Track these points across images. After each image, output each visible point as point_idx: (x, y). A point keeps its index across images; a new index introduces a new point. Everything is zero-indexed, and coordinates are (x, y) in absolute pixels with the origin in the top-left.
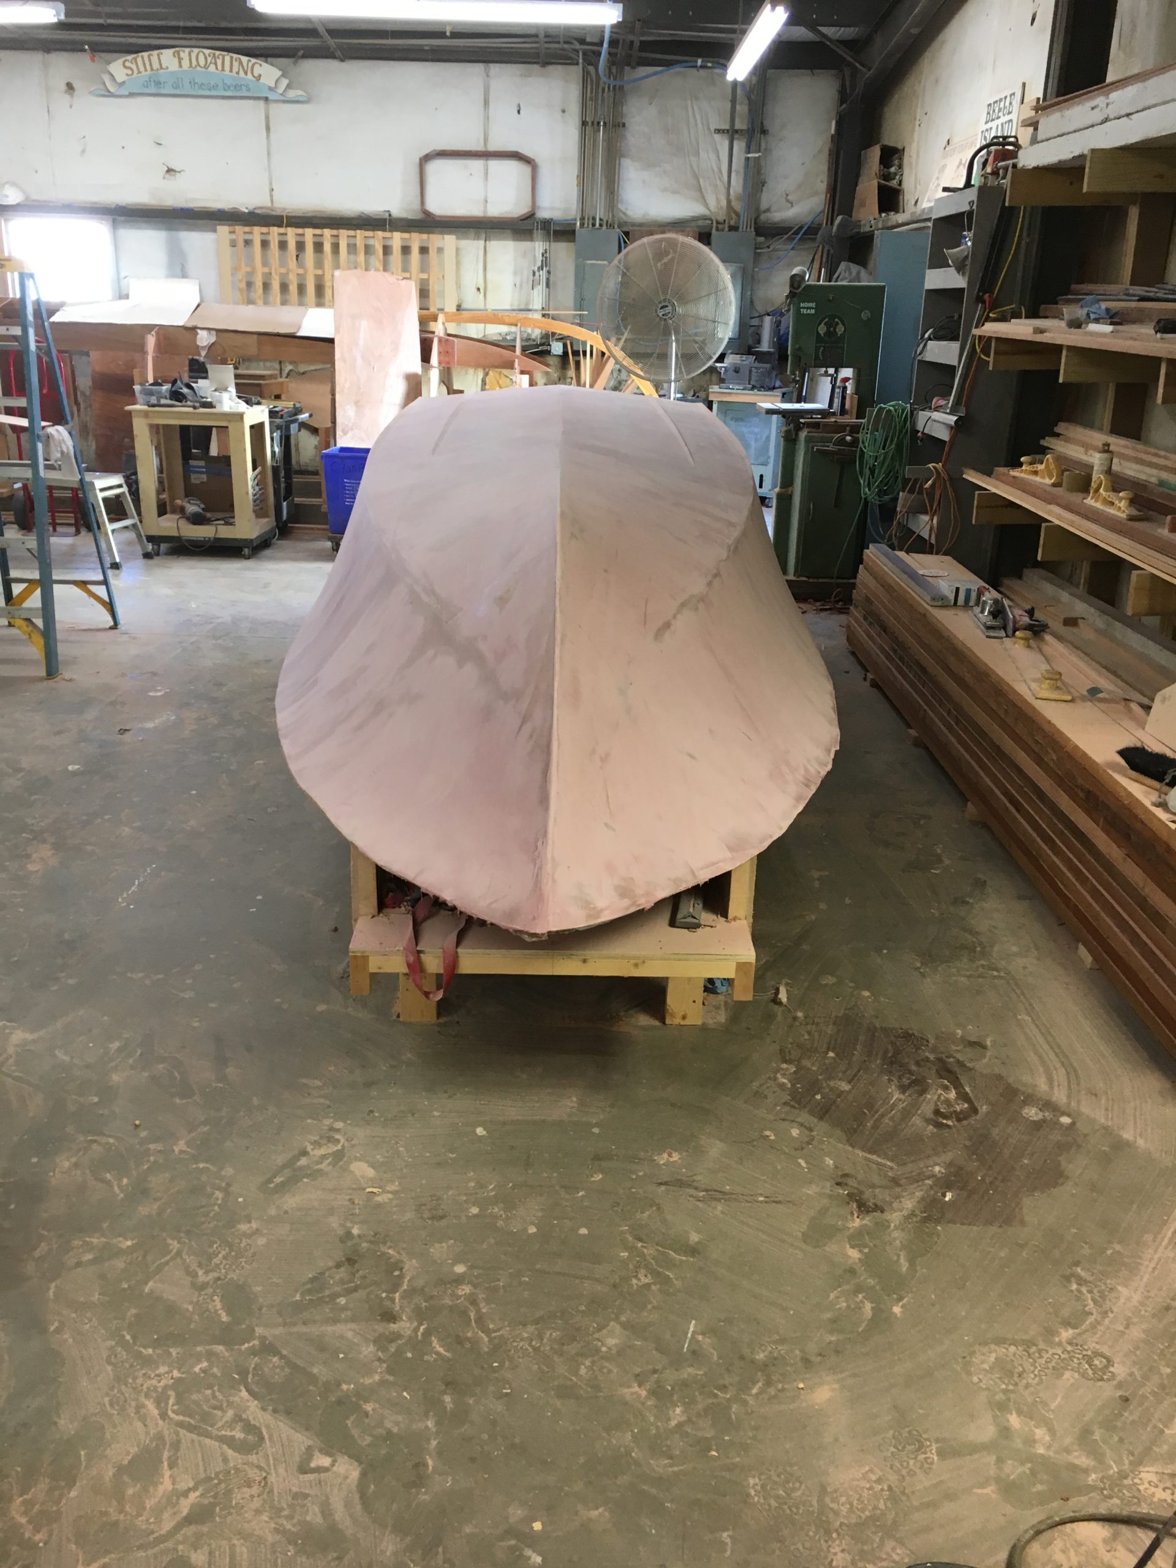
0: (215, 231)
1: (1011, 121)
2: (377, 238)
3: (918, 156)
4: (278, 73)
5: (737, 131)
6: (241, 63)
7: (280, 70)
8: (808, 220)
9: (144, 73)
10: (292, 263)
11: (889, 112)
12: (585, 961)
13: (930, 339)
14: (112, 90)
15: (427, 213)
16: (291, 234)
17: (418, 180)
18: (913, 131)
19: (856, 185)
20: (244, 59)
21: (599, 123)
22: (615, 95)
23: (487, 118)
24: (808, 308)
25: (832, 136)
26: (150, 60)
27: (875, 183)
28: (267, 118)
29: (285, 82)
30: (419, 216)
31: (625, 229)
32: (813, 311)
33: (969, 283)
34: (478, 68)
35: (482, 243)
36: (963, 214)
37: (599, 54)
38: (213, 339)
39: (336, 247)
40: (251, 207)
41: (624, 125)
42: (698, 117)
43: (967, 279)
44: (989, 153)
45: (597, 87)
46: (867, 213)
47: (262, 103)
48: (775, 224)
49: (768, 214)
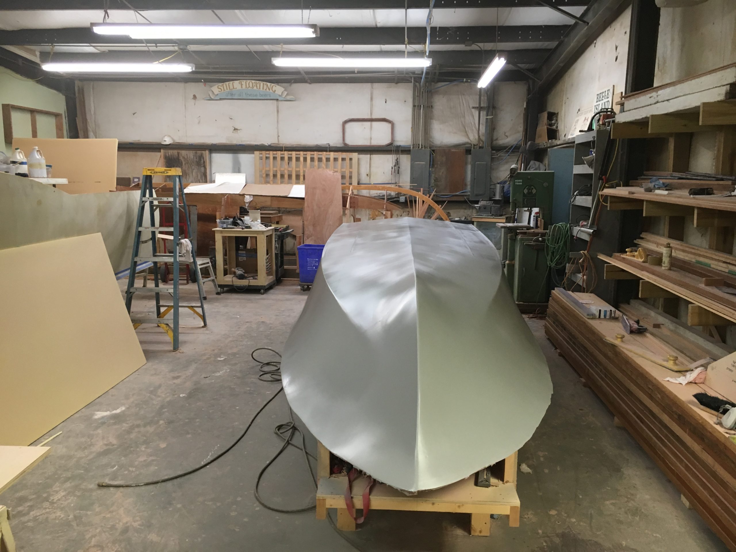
0: (254, 153)
1: (608, 101)
2: (324, 155)
3: (565, 115)
4: (283, 89)
5: (482, 107)
6: (267, 85)
7: (284, 88)
8: (516, 143)
9: (226, 91)
10: (286, 166)
11: (550, 97)
12: (433, 504)
13: (577, 195)
14: (212, 97)
15: (345, 144)
16: (286, 154)
17: (342, 131)
18: (562, 105)
19: (536, 129)
20: (269, 84)
21: (421, 106)
22: (428, 94)
23: (372, 106)
24: (519, 182)
25: (525, 109)
26: (229, 86)
27: (546, 127)
28: (278, 107)
29: (286, 93)
30: (342, 145)
31: (433, 149)
32: (521, 184)
33: (595, 172)
34: (369, 85)
35: (369, 156)
36: (591, 141)
37: (421, 78)
38: (252, 199)
39: (305, 159)
40: (269, 143)
41: (432, 106)
42: (464, 101)
43: (594, 170)
44: (600, 116)
45: (420, 91)
46: (542, 140)
47: (275, 102)
48: (500, 145)
49: (497, 141)
